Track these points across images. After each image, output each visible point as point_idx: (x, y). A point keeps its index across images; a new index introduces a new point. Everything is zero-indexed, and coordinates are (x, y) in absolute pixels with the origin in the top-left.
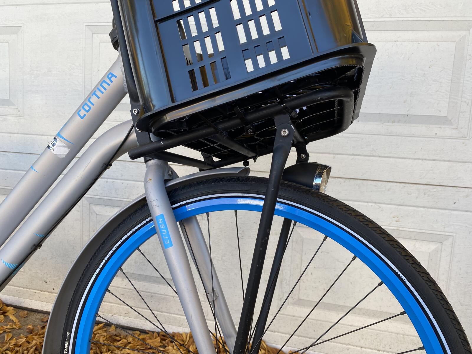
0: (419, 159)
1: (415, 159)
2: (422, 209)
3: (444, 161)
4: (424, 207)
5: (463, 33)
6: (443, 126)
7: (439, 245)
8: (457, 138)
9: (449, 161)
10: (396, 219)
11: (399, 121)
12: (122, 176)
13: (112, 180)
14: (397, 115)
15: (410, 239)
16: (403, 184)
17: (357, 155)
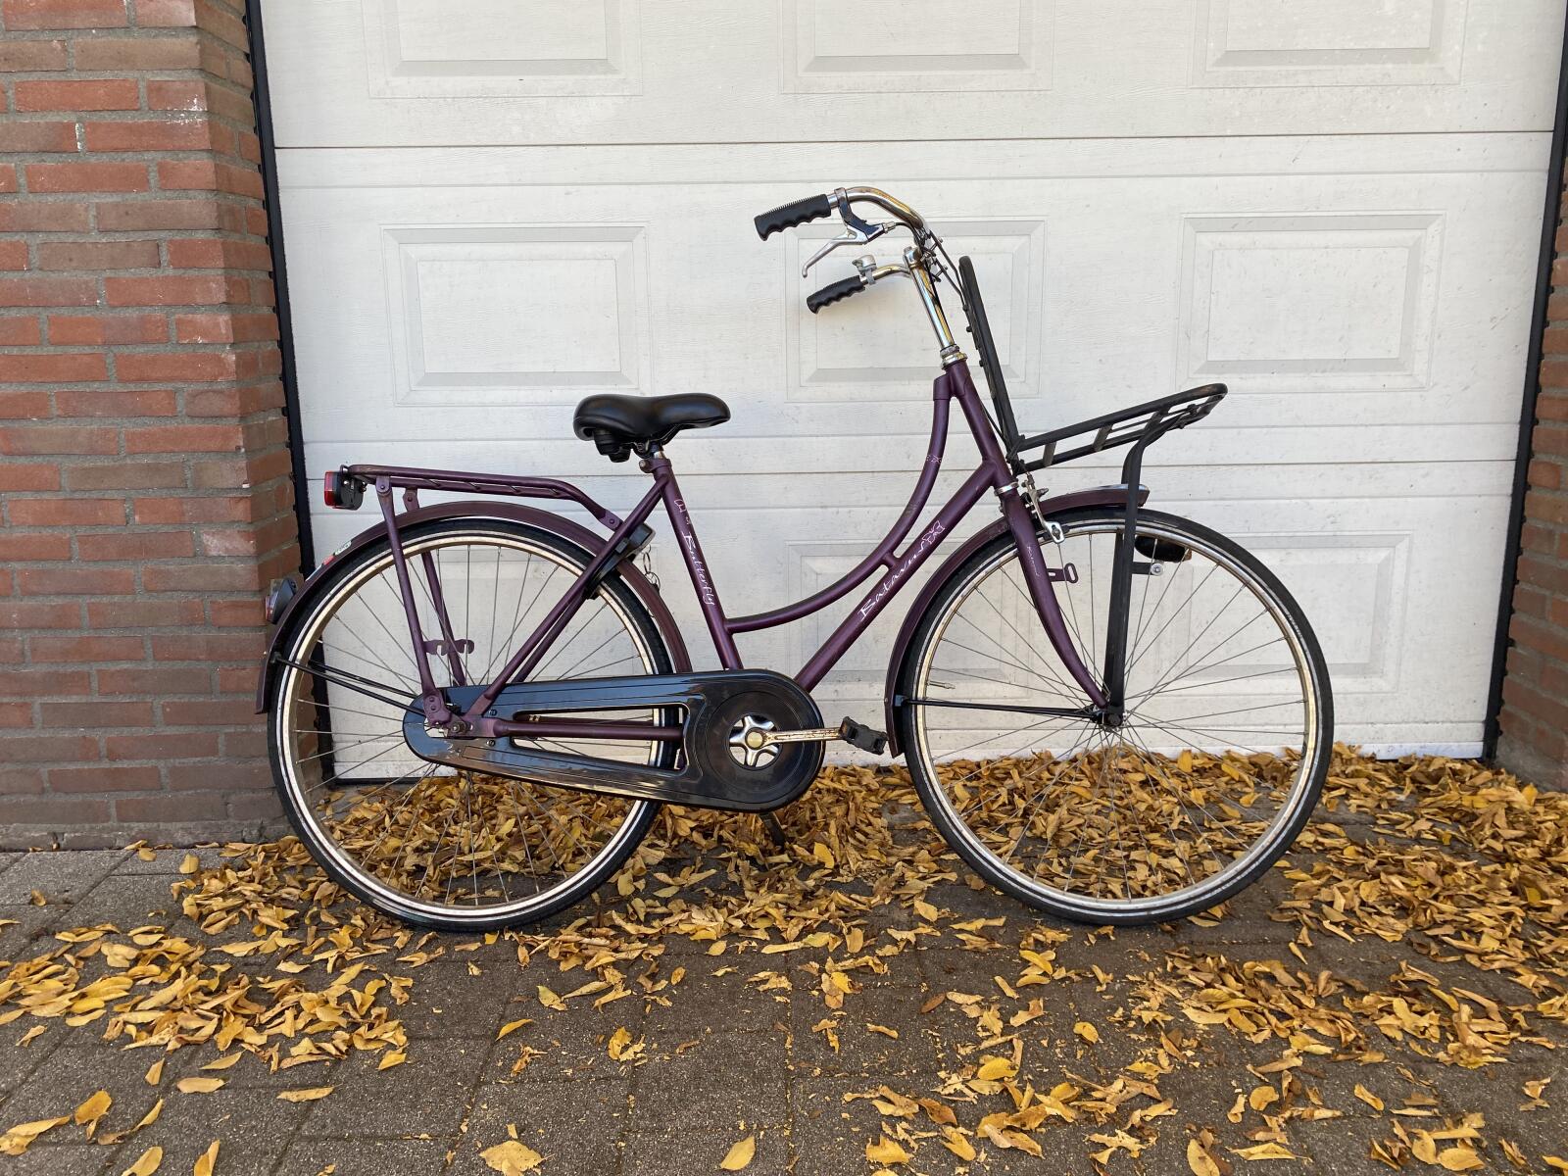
0: (1361, 425)
1: (1356, 426)
2: (1367, 500)
3: (1396, 425)
4: (1370, 497)
5: (1418, 233)
6: (1393, 374)
7: (1391, 549)
8: (1412, 390)
9: (1403, 425)
10: (1332, 519)
11: (1332, 370)
12: (867, 499)
13: (847, 509)
14: (1328, 361)
15: (1351, 547)
16: (1341, 466)
17: (1273, 427)
